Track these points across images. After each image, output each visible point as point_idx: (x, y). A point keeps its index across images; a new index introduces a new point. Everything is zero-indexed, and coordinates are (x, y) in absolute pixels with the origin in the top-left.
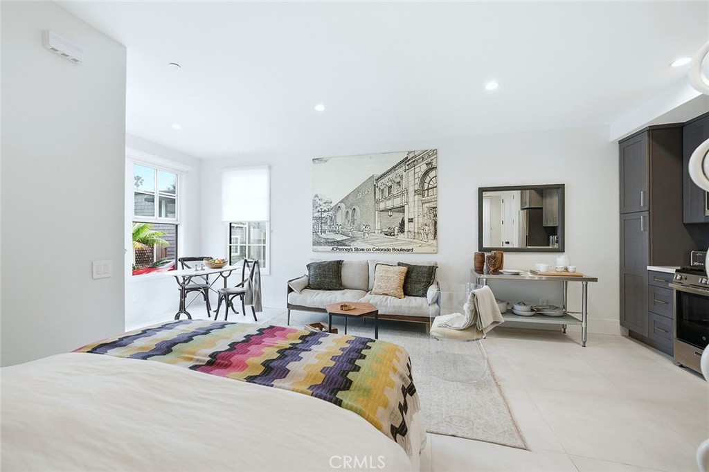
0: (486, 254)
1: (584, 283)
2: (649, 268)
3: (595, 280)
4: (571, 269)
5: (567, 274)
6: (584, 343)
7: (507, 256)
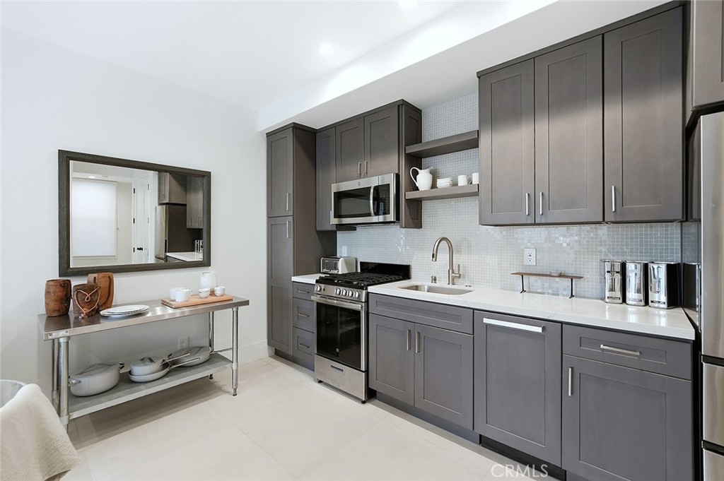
0: (75, 282)
1: (235, 309)
2: (294, 279)
3: (246, 303)
4: (218, 292)
5: (212, 299)
6: (235, 390)
7: (119, 281)
